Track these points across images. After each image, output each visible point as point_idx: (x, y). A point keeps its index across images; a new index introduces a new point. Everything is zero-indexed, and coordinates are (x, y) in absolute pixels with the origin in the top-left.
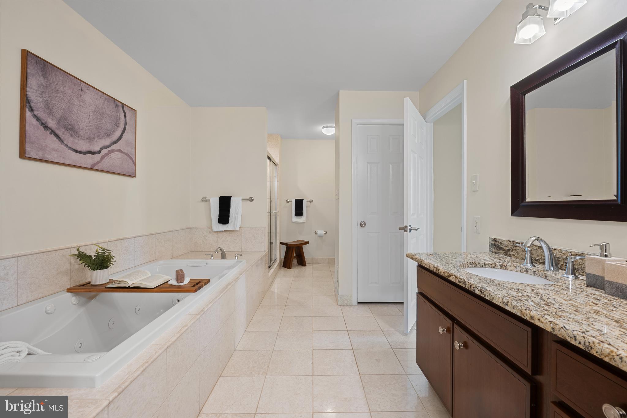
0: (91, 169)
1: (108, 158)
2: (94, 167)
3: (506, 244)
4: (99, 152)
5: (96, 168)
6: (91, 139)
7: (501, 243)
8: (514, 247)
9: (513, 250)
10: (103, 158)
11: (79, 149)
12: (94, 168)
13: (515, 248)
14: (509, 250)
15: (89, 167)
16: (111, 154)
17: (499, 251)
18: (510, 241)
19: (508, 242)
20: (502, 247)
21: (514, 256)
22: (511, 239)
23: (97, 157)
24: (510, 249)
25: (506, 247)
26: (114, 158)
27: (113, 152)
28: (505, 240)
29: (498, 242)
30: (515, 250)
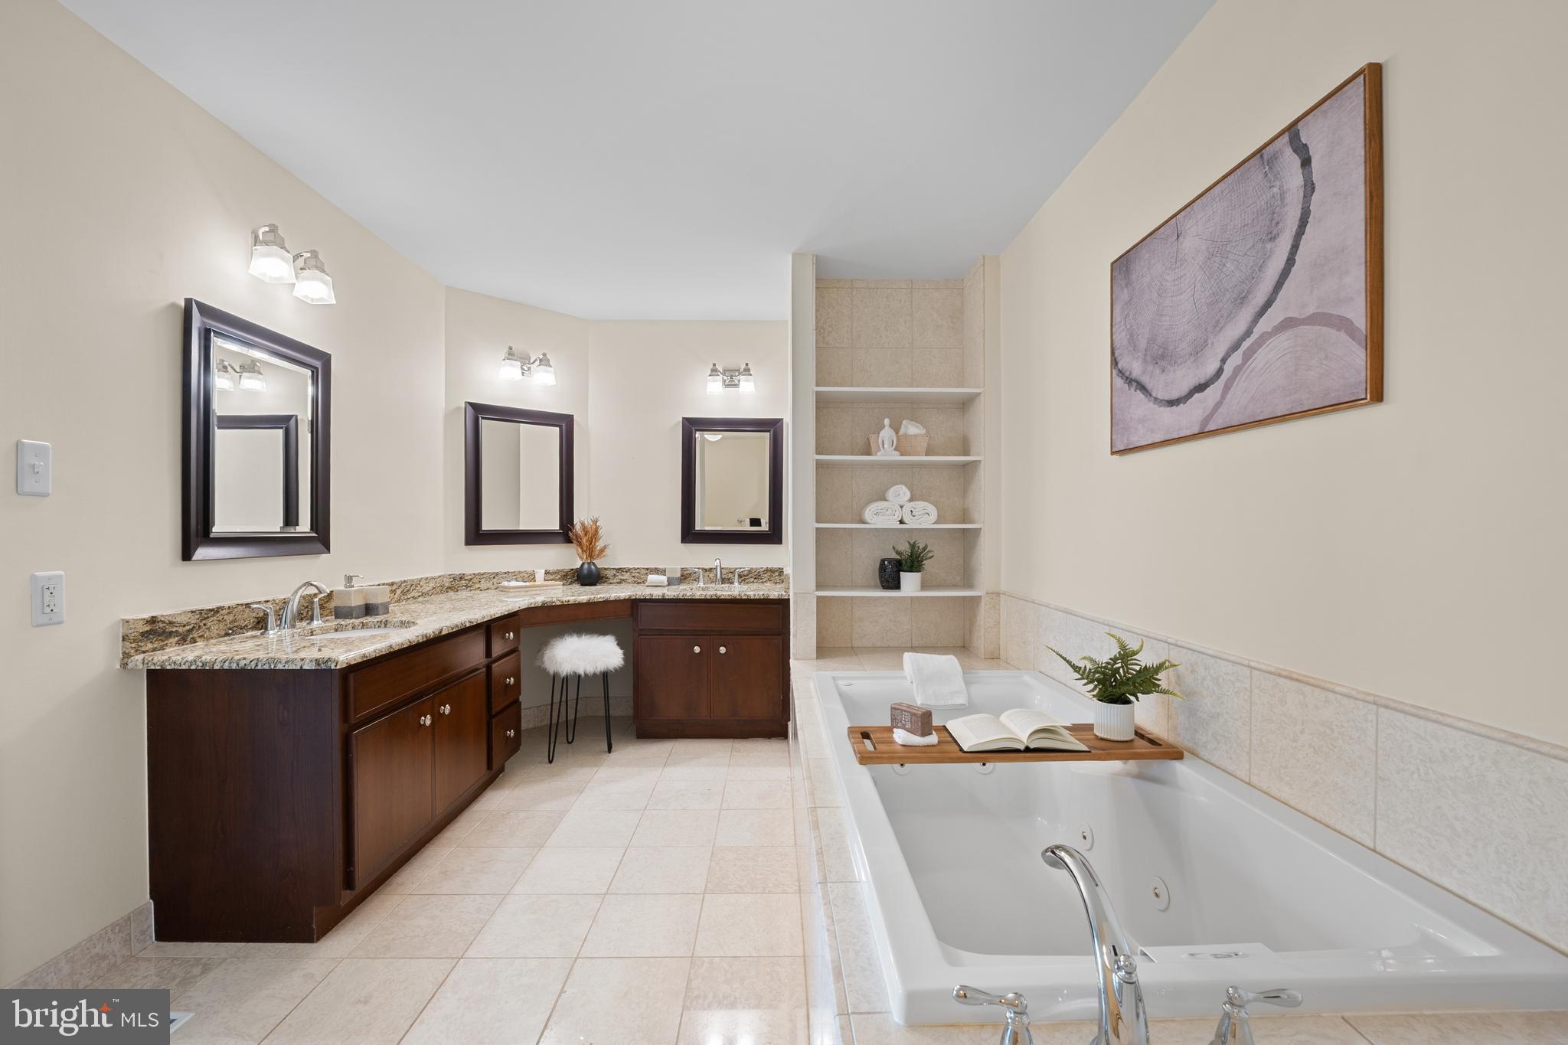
0: (1202, 434)
1: (1244, 378)
2: (1205, 427)
3: (185, 619)
4: (1219, 372)
5: (1211, 427)
6: (1198, 351)
7: (171, 623)
8: (201, 621)
9: (199, 626)
10: (1227, 388)
11: (1175, 395)
12: (1206, 430)
13: (204, 622)
14: (190, 631)
15: (1196, 430)
16: (1255, 355)
17: (166, 642)
18: (192, 612)
19: (190, 615)
20: (174, 629)
21: (203, 639)
22: (193, 608)
23: (1213, 393)
24: (194, 627)
25: (184, 626)
26: (1261, 369)
27: (1260, 347)
28: (181, 614)
29: (163, 622)
30: (205, 625)
